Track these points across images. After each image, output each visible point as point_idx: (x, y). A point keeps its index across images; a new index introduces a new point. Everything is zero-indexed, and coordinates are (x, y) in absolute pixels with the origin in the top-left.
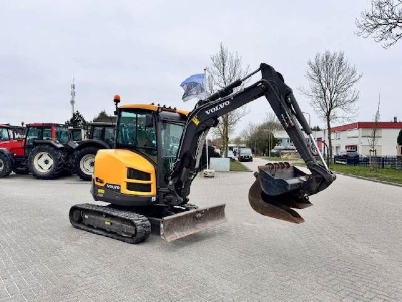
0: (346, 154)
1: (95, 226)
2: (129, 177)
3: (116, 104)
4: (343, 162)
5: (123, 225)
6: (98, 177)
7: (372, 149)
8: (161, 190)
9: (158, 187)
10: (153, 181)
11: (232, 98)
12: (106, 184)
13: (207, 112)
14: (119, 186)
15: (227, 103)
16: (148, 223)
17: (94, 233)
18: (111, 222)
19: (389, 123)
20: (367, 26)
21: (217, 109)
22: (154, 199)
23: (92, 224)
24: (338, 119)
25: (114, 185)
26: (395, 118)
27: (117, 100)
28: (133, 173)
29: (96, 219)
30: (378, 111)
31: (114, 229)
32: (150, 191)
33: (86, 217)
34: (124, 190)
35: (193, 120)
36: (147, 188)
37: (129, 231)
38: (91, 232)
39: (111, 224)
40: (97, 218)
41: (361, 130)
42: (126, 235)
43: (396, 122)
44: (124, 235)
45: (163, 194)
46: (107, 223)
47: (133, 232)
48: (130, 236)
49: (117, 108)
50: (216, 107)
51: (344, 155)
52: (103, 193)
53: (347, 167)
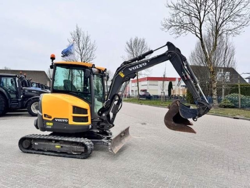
0: (144, 94)
1: (46, 150)
2: (74, 113)
3: (52, 61)
4: (144, 99)
5: (73, 146)
6: (46, 114)
7: (162, 92)
8: (94, 120)
9: (92, 118)
10: (89, 115)
11: (149, 61)
12: (55, 119)
13: (130, 69)
14: (68, 119)
15: (145, 64)
16: (91, 143)
17: (46, 155)
18: (61, 145)
19: (161, 78)
20: (167, 26)
21: (137, 68)
22: (90, 126)
23: (42, 149)
24: (142, 75)
25: (62, 119)
26: (164, 75)
27: (53, 58)
28: (76, 109)
29: (46, 145)
30: (165, 72)
31: (64, 150)
32: (87, 121)
33: (36, 144)
34: (71, 122)
35: (119, 74)
36: (86, 119)
37: (79, 150)
38: (43, 154)
39: (62, 147)
40: (47, 143)
41: (148, 81)
42: (76, 154)
43: (164, 78)
44: (74, 153)
45: (96, 123)
46: (58, 147)
47: (83, 150)
48: (80, 154)
49: (52, 63)
50: (137, 66)
51: (143, 95)
52: (52, 125)
53: (146, 101)
